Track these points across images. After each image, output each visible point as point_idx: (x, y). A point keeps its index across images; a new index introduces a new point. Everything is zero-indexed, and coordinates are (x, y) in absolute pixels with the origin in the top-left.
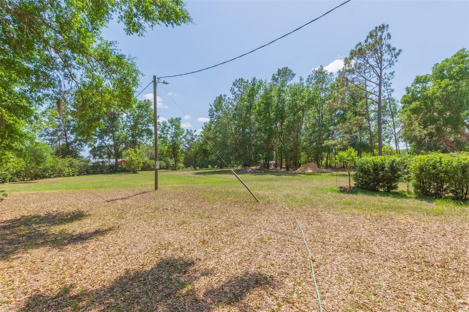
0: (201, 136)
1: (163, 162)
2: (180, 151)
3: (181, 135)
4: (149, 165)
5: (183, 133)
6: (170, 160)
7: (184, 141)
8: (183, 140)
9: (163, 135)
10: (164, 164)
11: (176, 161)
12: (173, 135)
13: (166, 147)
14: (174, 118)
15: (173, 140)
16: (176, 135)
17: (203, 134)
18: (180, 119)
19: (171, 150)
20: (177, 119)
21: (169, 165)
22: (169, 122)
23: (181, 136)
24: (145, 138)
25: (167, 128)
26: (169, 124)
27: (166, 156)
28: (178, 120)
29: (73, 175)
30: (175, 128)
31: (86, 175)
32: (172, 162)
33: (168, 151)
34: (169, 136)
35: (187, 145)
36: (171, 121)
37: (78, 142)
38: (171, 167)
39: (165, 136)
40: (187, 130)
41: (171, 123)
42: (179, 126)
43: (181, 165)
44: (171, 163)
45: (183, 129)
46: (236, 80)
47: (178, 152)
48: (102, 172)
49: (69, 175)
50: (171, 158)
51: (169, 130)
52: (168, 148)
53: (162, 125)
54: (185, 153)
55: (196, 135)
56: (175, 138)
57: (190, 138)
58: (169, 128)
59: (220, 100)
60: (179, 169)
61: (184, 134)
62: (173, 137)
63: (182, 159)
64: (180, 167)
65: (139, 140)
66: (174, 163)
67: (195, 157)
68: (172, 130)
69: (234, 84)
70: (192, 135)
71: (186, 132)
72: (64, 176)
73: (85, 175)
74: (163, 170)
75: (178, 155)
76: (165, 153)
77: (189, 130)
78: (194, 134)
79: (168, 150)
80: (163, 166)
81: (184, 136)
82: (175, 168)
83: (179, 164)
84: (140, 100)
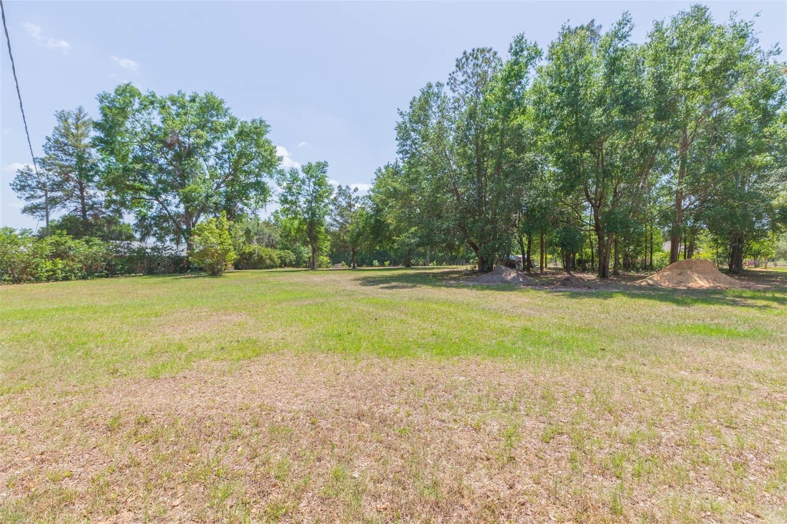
0: (370, 197)
1: (290, 251)
2: (323, 229)
3: (327, 197)
4: (262, 257)
5: (331, 194)
6: (302, 248)
7: (332, 210)
8: (331, 207)
9: (290, 198)
10: (293, 257)
11: (314, 251)
12: (309, 198)
13: (296, 222)
14: (314, 164)
15: (310, 209)
16: (317, 197)
17: (372, 194)
18: (325, 164)
19: (305, 227)
20: (318, 164)
21: (301, 258)
22: (303, 171)
23: (326, 201)
24: (252, 201)
25: (299, 182)
26: (302, 175)
27: (295, 240)
28: (322, 166)
29: (66, 279)
30: (315, 184)
31: (107, 276)
32: (306, 252)
33: (299, 230)
34: (302, 200)
35: (338, 218)
36: (308, 170)
37: (112, 206)
38: (305, 262)
39: (294, 198)
40: (340, 186)
41: (307, 173)
42: (323, 178)
43: (325, 259)
44: (306, 255)
45: (331, 186)
46: (465, 53)
47: (319, 232)
48: (151, 272)
49: (52, 277)
50: (305, 244)
51: (303, 186)
52: (300, 224)
53: (288, 176)
54: (333, 234)
55: (358, 198)
56: (313, 205)
57: (344, 204)
58: (303, 182)
59: (427, 97)
60: (320, 266)
61: (332, 197)
62: (310, 202)
63: (326, 246)
64: (322, 263)
65: (240, 205)
66: (310, 254)
67: (354, 242)
68: (309, 187)
69: (459, 65)
70: (350, 197)
71: (336, 191)
72: (38, 280)
73: (102, 277)
74: (291, 269)
75: (319, 239)
76: (293, 234)
77: (344, 188)
78: (354, 196)
79: (299, 228)
80: (291, 261)
81: (333, 200)
82: (312, 265)
83: (321, 258)
84: (242, 120)
